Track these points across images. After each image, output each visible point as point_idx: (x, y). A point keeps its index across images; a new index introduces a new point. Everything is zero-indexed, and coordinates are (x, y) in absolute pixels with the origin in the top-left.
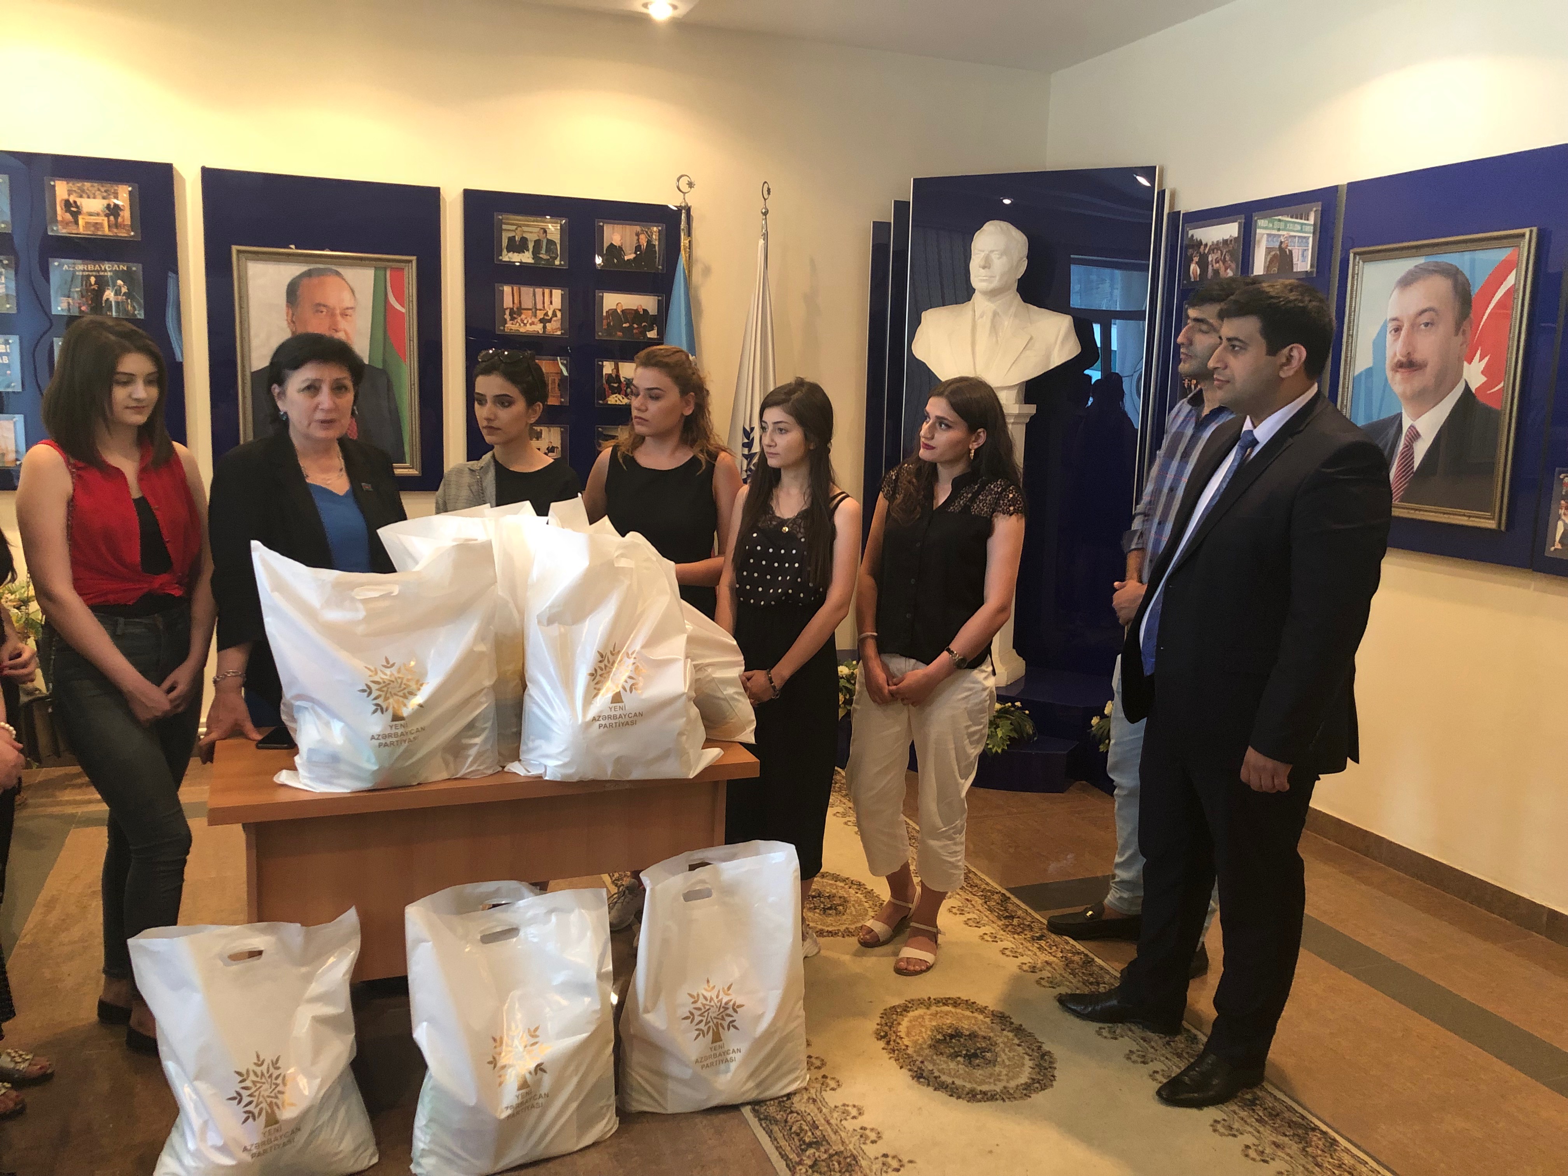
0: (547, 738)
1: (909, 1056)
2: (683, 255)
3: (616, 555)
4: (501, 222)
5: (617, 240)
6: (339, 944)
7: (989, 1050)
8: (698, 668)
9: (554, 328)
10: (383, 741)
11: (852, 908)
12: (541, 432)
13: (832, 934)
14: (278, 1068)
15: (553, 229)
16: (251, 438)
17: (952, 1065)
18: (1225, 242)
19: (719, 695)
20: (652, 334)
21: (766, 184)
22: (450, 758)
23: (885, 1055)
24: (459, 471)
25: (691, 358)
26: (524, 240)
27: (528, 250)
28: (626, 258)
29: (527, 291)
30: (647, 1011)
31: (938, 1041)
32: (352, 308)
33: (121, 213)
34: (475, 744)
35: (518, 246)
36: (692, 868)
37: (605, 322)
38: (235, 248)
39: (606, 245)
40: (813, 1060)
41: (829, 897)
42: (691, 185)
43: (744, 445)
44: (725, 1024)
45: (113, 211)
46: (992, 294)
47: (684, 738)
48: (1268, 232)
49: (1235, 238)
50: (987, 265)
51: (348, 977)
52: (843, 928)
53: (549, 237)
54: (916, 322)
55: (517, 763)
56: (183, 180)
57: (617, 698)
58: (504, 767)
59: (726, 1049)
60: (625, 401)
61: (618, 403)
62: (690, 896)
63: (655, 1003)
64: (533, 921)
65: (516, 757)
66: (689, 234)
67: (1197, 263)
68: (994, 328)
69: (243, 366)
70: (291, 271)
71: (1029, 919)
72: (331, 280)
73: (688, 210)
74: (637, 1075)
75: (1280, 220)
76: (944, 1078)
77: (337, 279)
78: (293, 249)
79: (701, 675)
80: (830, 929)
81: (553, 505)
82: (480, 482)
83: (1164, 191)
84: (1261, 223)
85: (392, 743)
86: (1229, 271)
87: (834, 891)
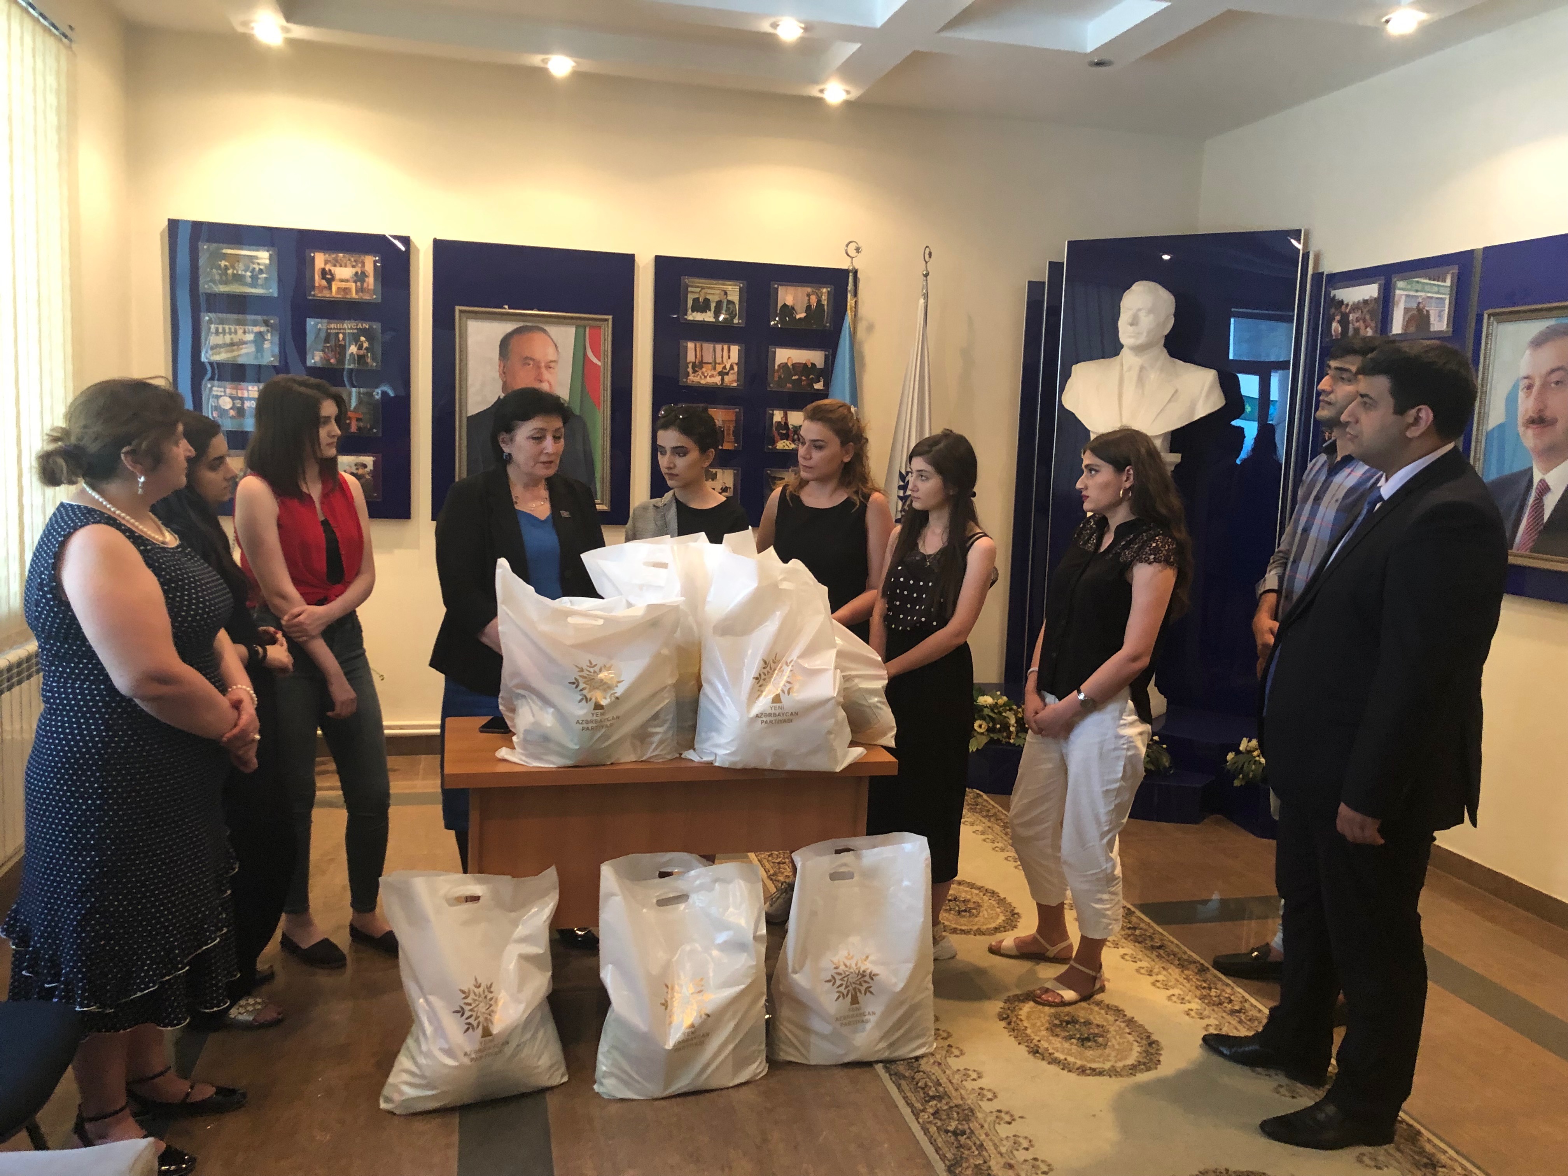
0: (718, 731)
1: (1027, 1035)
2: (849, 314)
3: (780, 578)
4: (687, 286)
5: (789, 302)
6: (543, 894)
7: (1102, 1036)
8: (847, 679)
9: (731, 380)
10: (585, 726)
11: (985, 912)
12: (716, 474)
13: (963, 932)
14: (491, 992)
15: (733, 291)
16: (464, 475)
17: (1066, 1045)
18: (1366, 302)
19: (864, 702)
20: (819, 386)
21: (927, 249)
22: (638, 743)
23: (1006, 1033)
24: (644, 508)
25: (853, 409)
26: (707, 301)
27: (710, 310)
28: (798, 317)
29: (708, 347)
30: (795, 972)
31: (1055, 1025)
32: (554, 361)
33: (367, 279)
34: (657, 733)
35: (702, 306)
36: (838, 852)
37: (776, 375)
38: (457, 308)
39: (780, 305)
40: (941, 1032)
41: (964, 901)
42: (858, 250)
43: (900, 488)
44: (863, 989)
45: (360, 277)
46: (1139, 349)
47: (832, 736)
48: (1405, 293)
49: (1375, 299)
50: (1134, 323)
51: (548, 923)
52: (975, 928)
53: (729, 298)
54: (1067, 375)
55: (692, 751)
56: (418, 250)
57: (777, 699)
58: (681, 754)
59: (862, 1011)
60: (793, 446)
61: (786, 448)
62: (835, 876)
63: (802, 967)
64: (701, 888)
65: (691, 745)
66: (855, 295)
67: (1339, 322)
68: (1141, 380)
69: (460, 412)
70: (502, 328)
71: (1152, 931)
72: (538, 336)
73: (855, 272)
74: (786, 1030)
75: (1418, 282)
76: (1057, 1055)
77: (543, 335)
78: (506, 309)
79: (847, 685)
80: (963, 928)
81: (726, 536)
82: (664, 517)
83: (1308, 253)
84: (1400, 284)
85: (592, 728)
86: (1368, 329)
87: (968, 897)
